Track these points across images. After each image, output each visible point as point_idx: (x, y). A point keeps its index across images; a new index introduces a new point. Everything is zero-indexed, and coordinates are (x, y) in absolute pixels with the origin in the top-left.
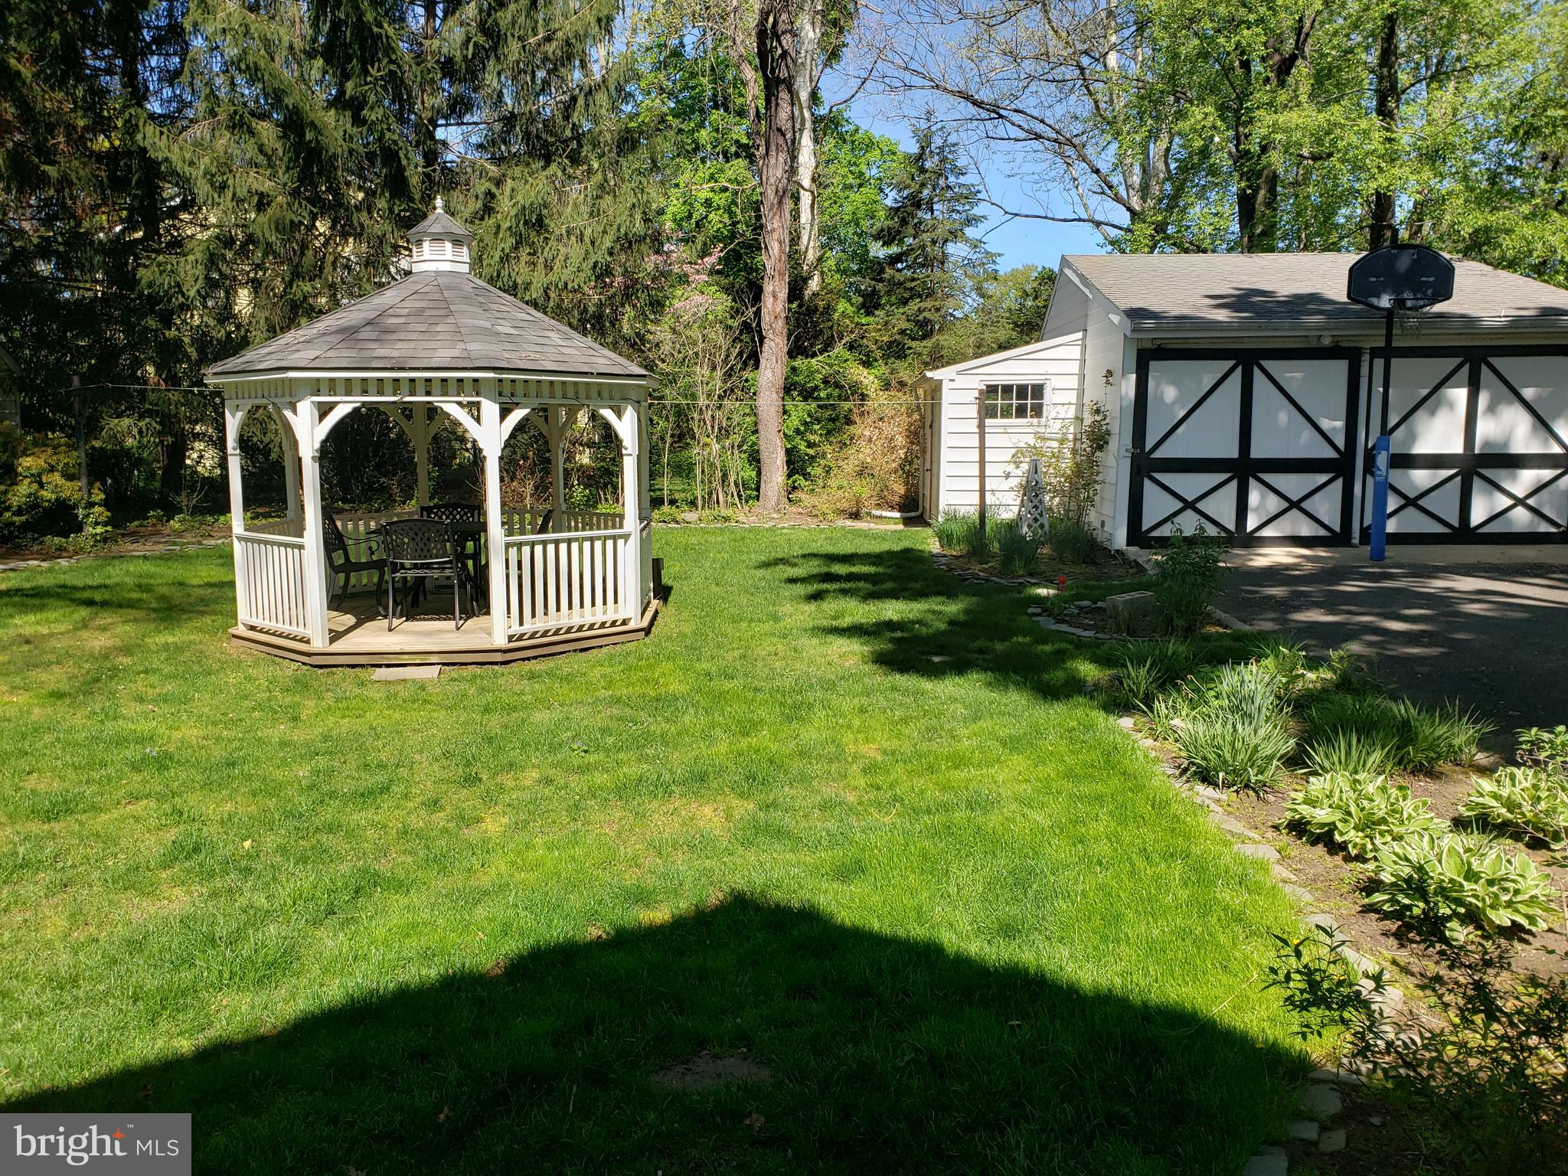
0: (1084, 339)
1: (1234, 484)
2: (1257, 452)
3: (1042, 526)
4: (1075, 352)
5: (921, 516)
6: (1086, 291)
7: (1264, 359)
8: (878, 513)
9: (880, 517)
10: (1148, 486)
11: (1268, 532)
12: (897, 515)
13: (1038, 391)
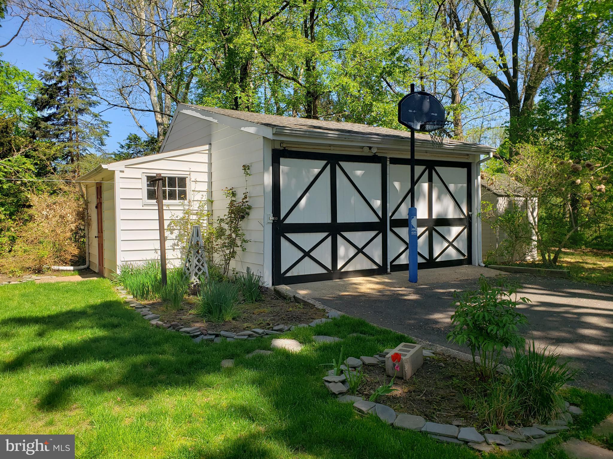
0: (210, 150)
1: (329, 239)
2: (340, 220)
3: (204, 273)
4: (205, 158)
5: (88, 268)
6: (210, 119)
7: (341, 161)
8: (56, 267)
9: (58, 270)
10: (284, 243)
11: (350, 268)
12: (72, 268)
13: (182, 181)
